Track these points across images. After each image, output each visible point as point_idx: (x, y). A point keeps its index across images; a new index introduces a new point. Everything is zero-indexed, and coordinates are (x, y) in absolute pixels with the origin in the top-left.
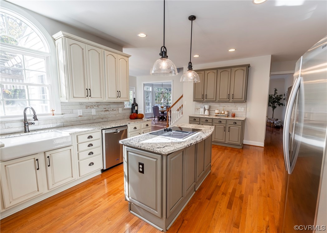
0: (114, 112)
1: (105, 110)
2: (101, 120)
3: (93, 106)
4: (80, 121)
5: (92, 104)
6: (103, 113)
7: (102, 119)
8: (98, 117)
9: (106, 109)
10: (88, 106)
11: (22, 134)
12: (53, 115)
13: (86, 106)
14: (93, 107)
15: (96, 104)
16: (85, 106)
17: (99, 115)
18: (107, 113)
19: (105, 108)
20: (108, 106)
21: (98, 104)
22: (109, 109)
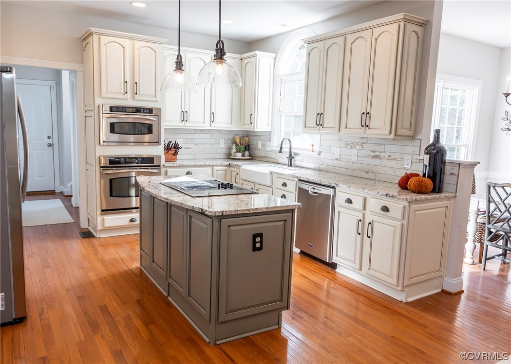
0: (393, 164)
1: (373, 154)
2: (364, 175)
3: (355, 143)
4: (336, 168)
5: (355, 141)
6: (370, 161)
7: (367, 172)
8: (360, 166)
9: (376, 153)
10: (349, 144)
11: (284, 167)
12: (313, 151)
13: (346, 143)
14: (355, 147)
15: (359, 140)
16: (344, 143)
17: (363, 162)
18: (378, 161)
19: (374, 152)
20: (380, 148)
21: (364, 141)
22: (382, 155)
